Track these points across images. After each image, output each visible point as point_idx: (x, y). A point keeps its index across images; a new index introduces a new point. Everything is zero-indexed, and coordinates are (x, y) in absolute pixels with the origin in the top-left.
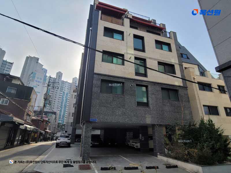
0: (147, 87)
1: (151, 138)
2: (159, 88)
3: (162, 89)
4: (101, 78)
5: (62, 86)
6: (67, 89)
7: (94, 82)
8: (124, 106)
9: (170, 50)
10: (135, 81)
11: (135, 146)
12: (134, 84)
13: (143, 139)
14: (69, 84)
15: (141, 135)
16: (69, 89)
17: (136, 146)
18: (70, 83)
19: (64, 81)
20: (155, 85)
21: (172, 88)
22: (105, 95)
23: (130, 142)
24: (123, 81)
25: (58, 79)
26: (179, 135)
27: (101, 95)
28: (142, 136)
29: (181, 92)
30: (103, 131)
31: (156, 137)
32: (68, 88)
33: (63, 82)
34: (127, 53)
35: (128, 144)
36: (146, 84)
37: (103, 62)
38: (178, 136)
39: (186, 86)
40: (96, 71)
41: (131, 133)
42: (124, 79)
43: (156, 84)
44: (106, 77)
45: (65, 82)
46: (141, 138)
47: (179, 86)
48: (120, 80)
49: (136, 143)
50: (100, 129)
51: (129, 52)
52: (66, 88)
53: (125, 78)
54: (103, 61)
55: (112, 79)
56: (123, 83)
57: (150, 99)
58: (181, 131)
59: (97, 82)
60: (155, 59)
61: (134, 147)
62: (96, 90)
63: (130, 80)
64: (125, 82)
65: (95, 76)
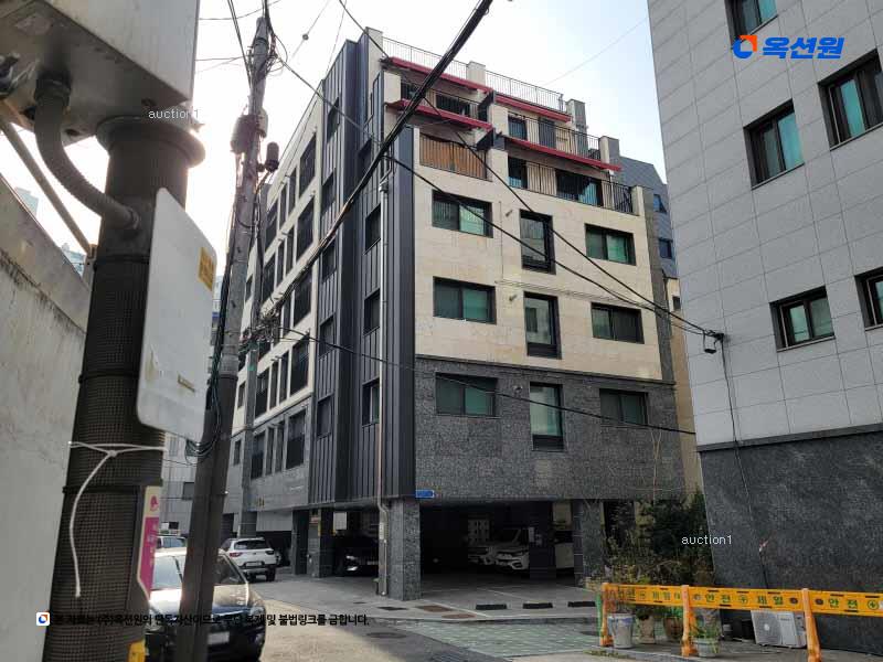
0: (558, 388)
1: (566, 536)
2: (592, 392)
3: (602, 391)
4: (436, 370)
7: (417, 384)
8: (499, 449)
9: (630, 258)
10: (525, 372)
11: (510, 564)
12: (524, 383)
15: (533, 528)
17: (515, 564)
20: (581, 381)
21: (628, 388)
22: (447, 420)
23: (485, 553)
24: (493, 374)
26: (642, 526)
27: (439, 420)
28: (536, 532)
29: (655, 401)
31: (583, 534)
34: (503, 282)
35: (481, 561)
36: (556, 382)
37: (437, 318)
38: (641, 531)
39: (670, 381)
40: (420, 349)
41: (482, 522)
42: (495, 370)
43: (586, 379)
44: (448, 365)
46: (531, 539)
47: (652, 382)
48: (487, 373)
51: (508, 277)
53: (499, 366)
54: (437, 313)
55: (463, 371)
56: (493, 382)
57: (567, 427)
58: (650, 517)
59: (425, 385)
60: (583, 296)
61: (509, 567)
62: (424, 407)
63: (513, 371)
64: (500, 377)
65: (418, 365)
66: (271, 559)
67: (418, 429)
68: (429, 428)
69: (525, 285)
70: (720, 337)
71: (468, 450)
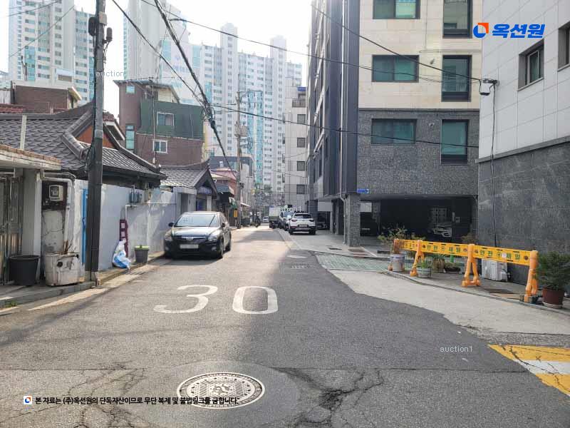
0: (466, 122)
4: (372, 117)
5: (242, 70)
6: (259, 79)
7: (359, 127)
8: (416, 165)
10: (439, 113)
12: (438, 120)
13: (458, 221)
14: (262, 63)
15: (453, 214)
16: (262, 79)
17: (445, 234)
18: (262, 59)
19: (245, 55)
22: (380, 148)
24: (414, 116)
25: (226, 48)
27: (373, 148)
28: (456, 215)
30: (379, 205)
32: (261, 76)
33: (244, 58)
34: (426, 51)
35: (432, 231)
36: (465, 118)
37: (374, 83)
40: (362, 105)
41: (442, 209)
42: (416, 113)
44: (381, 113)
45: (249, 56)
46: (453, 220)
48: (409, 116)
49: (444, 228)
50: (373, 201)
51: (430, 47)
52: (256, 75)
53: (418, 111)
54: (374, 80)
55: (392, 116)
56: (414, 121)
57: (471, 148)
59: (364, 127)
61: (442, 236)
62: (364, 140)
63: (430, 113)
64: (419, 118)
65: (360, 114)
66: (313, 224)
67: (359, 154)
68: (366, 153)
69: (443, 50)
70: (494, 82)
71: (392, 166)
